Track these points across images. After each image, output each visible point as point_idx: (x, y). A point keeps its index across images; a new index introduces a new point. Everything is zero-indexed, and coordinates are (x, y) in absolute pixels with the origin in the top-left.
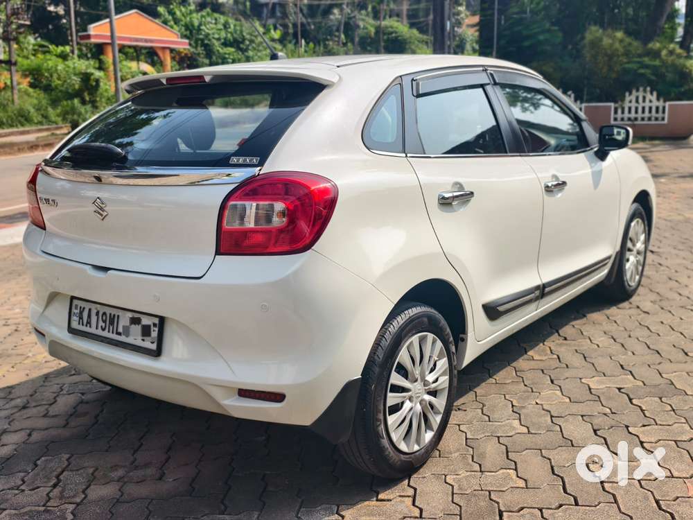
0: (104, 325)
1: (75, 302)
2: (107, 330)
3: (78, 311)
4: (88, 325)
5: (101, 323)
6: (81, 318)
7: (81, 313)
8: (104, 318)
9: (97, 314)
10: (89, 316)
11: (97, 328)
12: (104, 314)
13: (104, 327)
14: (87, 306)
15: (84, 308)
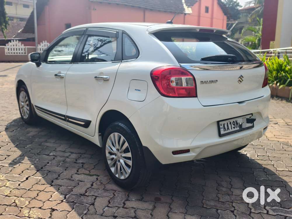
0: (234, 126)
1: (220, 123)
2: (236, 127)
3: (222, 126)
4: (228, 129)
5: (233, 126)
6: (224, 128)
7: (224, 126)
8: (234, 123)
9: (230, 123)
10: (228, 126)
11: (232, 129)
12: (234, 122)
13: (234, 127)
14: (225, 122)
15: (225, 124)
